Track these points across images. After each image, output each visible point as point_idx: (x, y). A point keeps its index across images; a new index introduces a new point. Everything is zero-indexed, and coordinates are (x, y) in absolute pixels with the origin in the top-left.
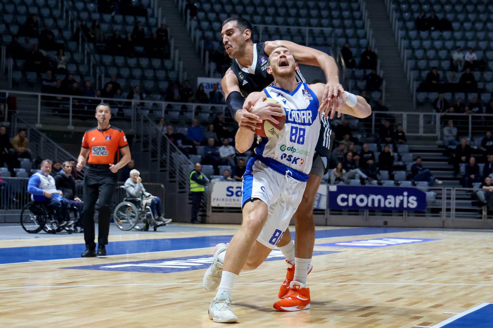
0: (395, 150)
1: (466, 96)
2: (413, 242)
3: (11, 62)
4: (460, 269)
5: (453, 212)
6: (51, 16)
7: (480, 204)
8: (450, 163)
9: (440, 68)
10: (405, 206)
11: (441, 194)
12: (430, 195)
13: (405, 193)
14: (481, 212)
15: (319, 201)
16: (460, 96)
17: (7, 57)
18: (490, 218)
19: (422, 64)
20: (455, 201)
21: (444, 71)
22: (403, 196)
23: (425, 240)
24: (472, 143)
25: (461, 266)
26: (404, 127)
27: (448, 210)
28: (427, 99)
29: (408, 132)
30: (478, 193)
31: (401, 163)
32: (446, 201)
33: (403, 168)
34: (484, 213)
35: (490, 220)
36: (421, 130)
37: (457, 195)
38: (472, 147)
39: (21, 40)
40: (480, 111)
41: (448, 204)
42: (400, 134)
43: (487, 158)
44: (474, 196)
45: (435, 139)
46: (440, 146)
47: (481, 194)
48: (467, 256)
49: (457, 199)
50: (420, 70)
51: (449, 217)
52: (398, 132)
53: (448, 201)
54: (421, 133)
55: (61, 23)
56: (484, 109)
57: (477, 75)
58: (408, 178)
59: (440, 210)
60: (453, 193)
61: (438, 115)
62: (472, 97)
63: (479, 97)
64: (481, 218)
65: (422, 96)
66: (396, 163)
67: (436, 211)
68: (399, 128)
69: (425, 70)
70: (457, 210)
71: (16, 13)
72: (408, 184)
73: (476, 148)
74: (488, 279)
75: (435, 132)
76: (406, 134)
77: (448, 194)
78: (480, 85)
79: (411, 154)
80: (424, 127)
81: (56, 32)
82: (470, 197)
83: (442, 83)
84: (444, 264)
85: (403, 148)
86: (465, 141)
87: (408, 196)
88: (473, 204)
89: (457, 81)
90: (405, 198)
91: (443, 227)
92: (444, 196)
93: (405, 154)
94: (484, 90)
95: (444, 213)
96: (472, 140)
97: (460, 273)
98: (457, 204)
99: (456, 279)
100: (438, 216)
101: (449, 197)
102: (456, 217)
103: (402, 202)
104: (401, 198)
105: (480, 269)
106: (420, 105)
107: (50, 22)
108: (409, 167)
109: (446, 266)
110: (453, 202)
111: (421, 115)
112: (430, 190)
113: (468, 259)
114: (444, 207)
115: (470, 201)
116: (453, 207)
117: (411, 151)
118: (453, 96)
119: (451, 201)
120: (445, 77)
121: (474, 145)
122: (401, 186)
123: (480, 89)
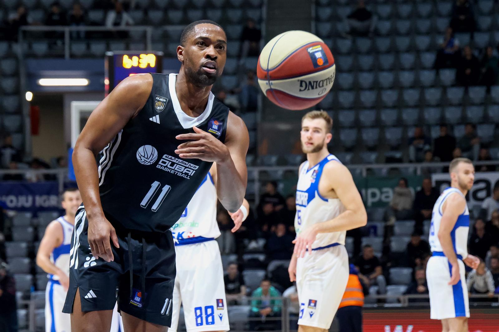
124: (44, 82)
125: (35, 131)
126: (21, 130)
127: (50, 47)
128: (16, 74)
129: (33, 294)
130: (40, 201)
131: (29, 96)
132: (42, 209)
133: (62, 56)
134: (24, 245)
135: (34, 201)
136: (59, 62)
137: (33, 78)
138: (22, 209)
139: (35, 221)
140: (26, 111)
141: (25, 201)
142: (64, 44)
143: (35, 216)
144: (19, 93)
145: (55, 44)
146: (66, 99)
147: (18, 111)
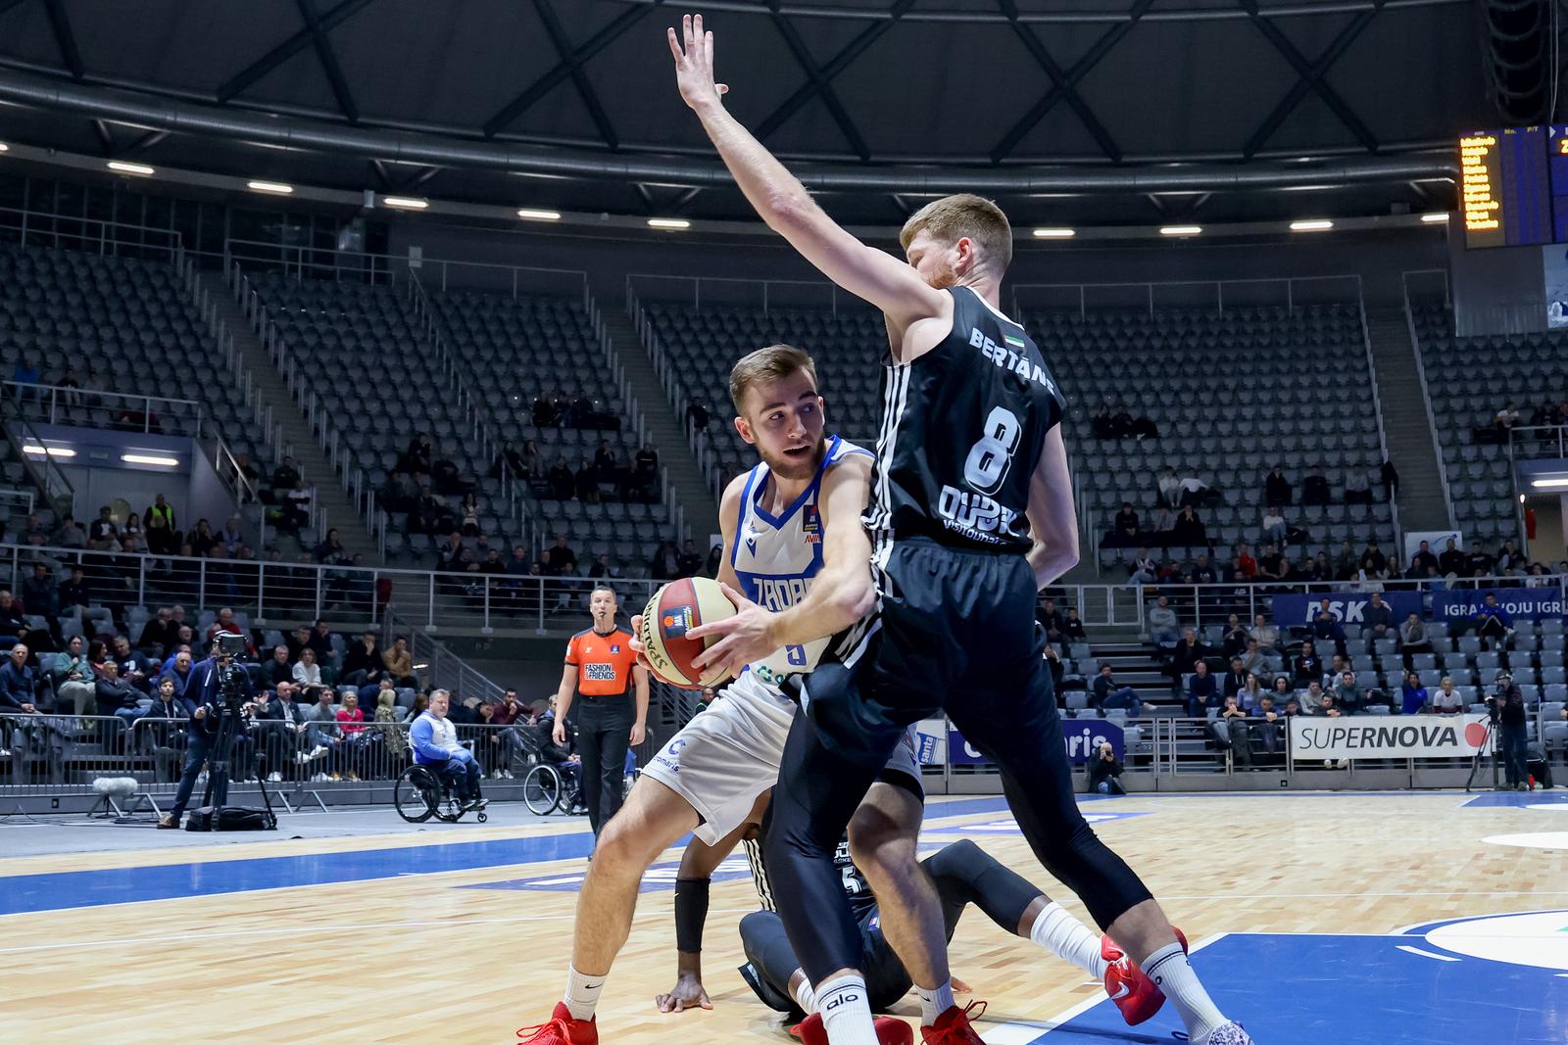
0: (1066, 653)
1: (1188, 553)
2: (1101, 820)
3: (383, 518)
4: (1180, 869)
5: (1173, 762)
6: (453, 435)
7: (1221, 746)
8: (1164, 674)
9: (1140, 504)
10: (1087, 753)
11: (1151, 730)
12: (1132, 733)
13: (1087, 731)
14: (1223, 761)
15: (932, 750)
16: (1177, 554)
17: (376, 509)
18: (1240, 770)
19: (1108, 499)
20: (1175, 742)
21: (1148, 510)
22: (1083, 736)
23: (1121, 815)
24: (1202, 636)
25: (1182, 862)
26: (1081, 613)
27: (1165, 758)
28: (1119, 560)
29: (1087, 621)
30: (1216, 725)
31: (1077, 677)
32: (1159, 742)
33: (1080, 685)
34: (1229, 762)
35: (1238, 774)
36: (1111, 616)
37: (1177, 730)
38: (1202, 643)
39: (404, 479)
40: (1213, 579)
41: (1165, 748)
42: (1073, 625)
43: (1230, 662)
44: (1209, 732)
45: (1136, 631)
46: (1145, 644)
47: (1222, 727)
48: (1195, 843)
49: (1178, 738)
50: (1105, 509)
51: (1168, 770)
52: (1069, 621)
53: (1164, 742)
54: (1111, 622)
55: (471, 449)
56: (1220, 575)
57: (1205, 515)
58: (1090, 705)
59: (1151, 758)
60: (1172, 727)
61: (1140, 588)
62: (1199, 554)
63: (1211, 553)
64: (1223, 770)
65: (1110, 556)
66: (1067, 677)
67: (1143, 761)
68: (1072, 614)
69: (1113, 508)
70: (1180, 758)
71: (393, 432)
72: (1091, 714)
73: (1209, 644)
74: (1229, 885)
75: (1135, 619)
76: (1084, 624)
77: (1161, 730)
78: (1211, 533)
79: (1095, 660)
80: (1116, 610)
81: (461, 465)
82: (1202, 733)
83: (1145, 530)
84: (1151, 861)
85: (1080, 649)
86: (1191, 633)
87: (1091, 737)
88: (1208, 746)
89: (1171, 527)
90: (1087, 739)
91: (1157, 790)
92: (1155, 734)
93: (1084, 661)
94: (1218, 542)
95: (1157, 764)
96: (1202, 630)
97: (1180, 877)
98: (1179, 747)
99: (1172, 886)
100: (1147, 770)
101: (1165, 734)
102: (1178, 770)
103: (1081, 746)
104: (1079, 739)
105: (1215, 866)
106: (1107, 571)
107: (449, 448)
108: (1090, 685)
109: (1156, 864)
110: (1173, 743)
111: (1110, 588)
112: (1131, 724)
113: (1197, 849)
114: (1157, 753)
115: (1203, 741)
116: (1173, 752)
117: (1094, 654)
118: (1165, 551)
119: (1170, 742)
120: (1149, 522)
121: (1206, 640)
122: (1078, 718)
123: (1212, 540)
124: (1537, 484)
125: (1531, 535)
126: (1516, 534)
127: (1541, 448)
128: (1508, 477)
129: (1541, 705)
130: (1541, 607)
131: (1522, 498)
132: (1544, 616)
133: (1557, 456)
134: (1527, 654)
135: (1535, 607)
136: (1552, 461)
137: (1526, 480)
138: (1523, 616)
139: (1538, 629)
140: (1521, 514)
141: (1525, 608)
142: (1558, 443)
143: (1537, 624)
144: (1511, 496)
145: (1548, 443)
146: (1562, 498)
147: (1513, 515)
